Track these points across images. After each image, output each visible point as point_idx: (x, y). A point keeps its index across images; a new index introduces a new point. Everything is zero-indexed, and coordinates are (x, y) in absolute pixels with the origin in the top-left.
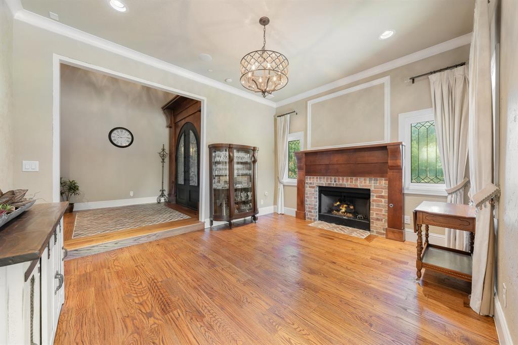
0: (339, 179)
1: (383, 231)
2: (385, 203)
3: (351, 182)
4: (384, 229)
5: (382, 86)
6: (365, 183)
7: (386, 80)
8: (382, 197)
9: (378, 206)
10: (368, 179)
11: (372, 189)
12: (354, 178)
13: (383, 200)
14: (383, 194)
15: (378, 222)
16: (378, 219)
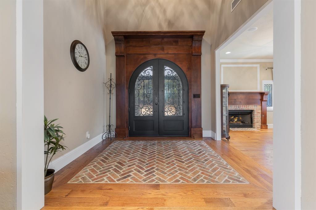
0: (241, 106)
1: (259, 127)
2: (260, 115)
3: (246, 107)
4: (259, 126)
5: (256, 68)
6: (252, 107)
7: (258, 66)
8: (259, 113)
9: (257, 117)
10: (253, 106)
11: (255, 110)
12: (248, 106)
13: (259, 114)
14: (259, 112)
15: (257, 123)
16: (257, 122)
